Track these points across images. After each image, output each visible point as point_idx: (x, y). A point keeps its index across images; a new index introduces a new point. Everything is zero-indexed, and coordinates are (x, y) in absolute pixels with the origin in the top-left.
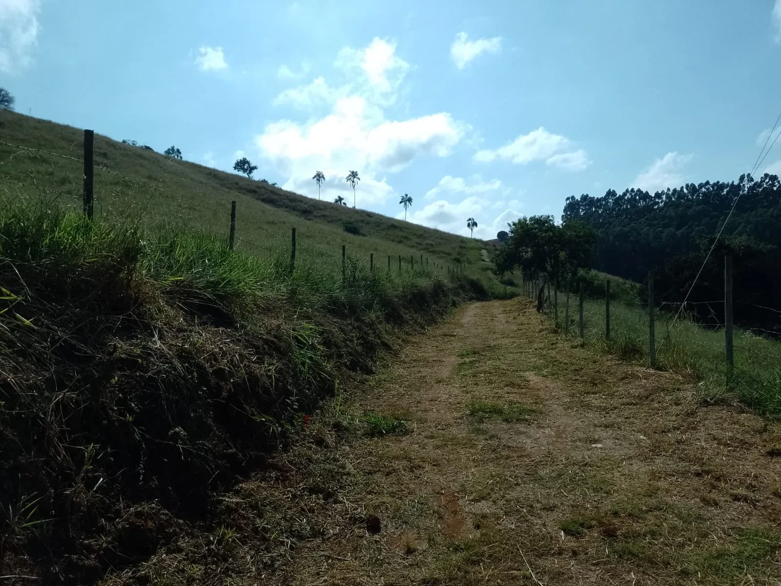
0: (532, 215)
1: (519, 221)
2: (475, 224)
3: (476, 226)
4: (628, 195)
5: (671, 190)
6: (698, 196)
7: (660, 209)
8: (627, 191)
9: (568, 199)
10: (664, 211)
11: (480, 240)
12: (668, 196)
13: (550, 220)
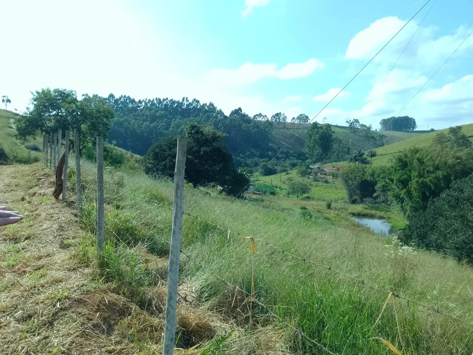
0: (56, 88)
1: (43, 91)
2: (9, 101)
3: (10, 102)
4: (122, 100)
5: (148, 100)
6: (162, 105)
7: (142, 110)
8: (122, 96)
9: (83, 95)
10: (143, 112)
11: (10, 111)
12: (146, 104)
13: (73, 94)
